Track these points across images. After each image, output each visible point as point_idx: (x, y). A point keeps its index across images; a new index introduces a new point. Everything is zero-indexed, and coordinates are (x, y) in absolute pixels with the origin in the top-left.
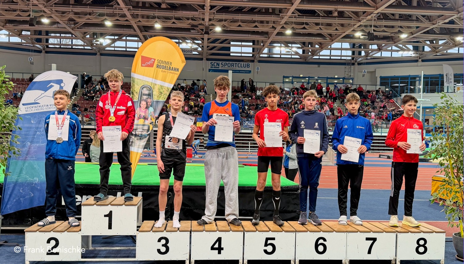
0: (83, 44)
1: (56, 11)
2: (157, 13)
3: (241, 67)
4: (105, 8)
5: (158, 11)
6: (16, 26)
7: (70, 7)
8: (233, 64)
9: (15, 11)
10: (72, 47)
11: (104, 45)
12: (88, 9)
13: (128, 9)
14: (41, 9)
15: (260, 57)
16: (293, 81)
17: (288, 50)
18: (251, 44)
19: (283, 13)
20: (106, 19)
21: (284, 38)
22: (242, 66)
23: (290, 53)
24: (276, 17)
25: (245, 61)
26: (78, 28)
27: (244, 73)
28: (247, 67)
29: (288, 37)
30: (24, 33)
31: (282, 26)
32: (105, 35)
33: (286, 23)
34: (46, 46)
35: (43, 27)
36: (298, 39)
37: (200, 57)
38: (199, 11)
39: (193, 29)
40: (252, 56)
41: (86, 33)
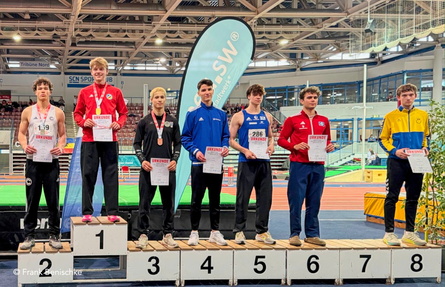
2: (19, 24)
5: (20, 22)
15: (124, 70)
19: (155, 21)
21: (152, 48)
24: (147, 25)
28: (110, 81)
29: (156, 47)
31: (155, 35)
36: (167, 49)
37: (58, 71)
38: (65, 21)
39: (54, 41)
40: (115, 69)
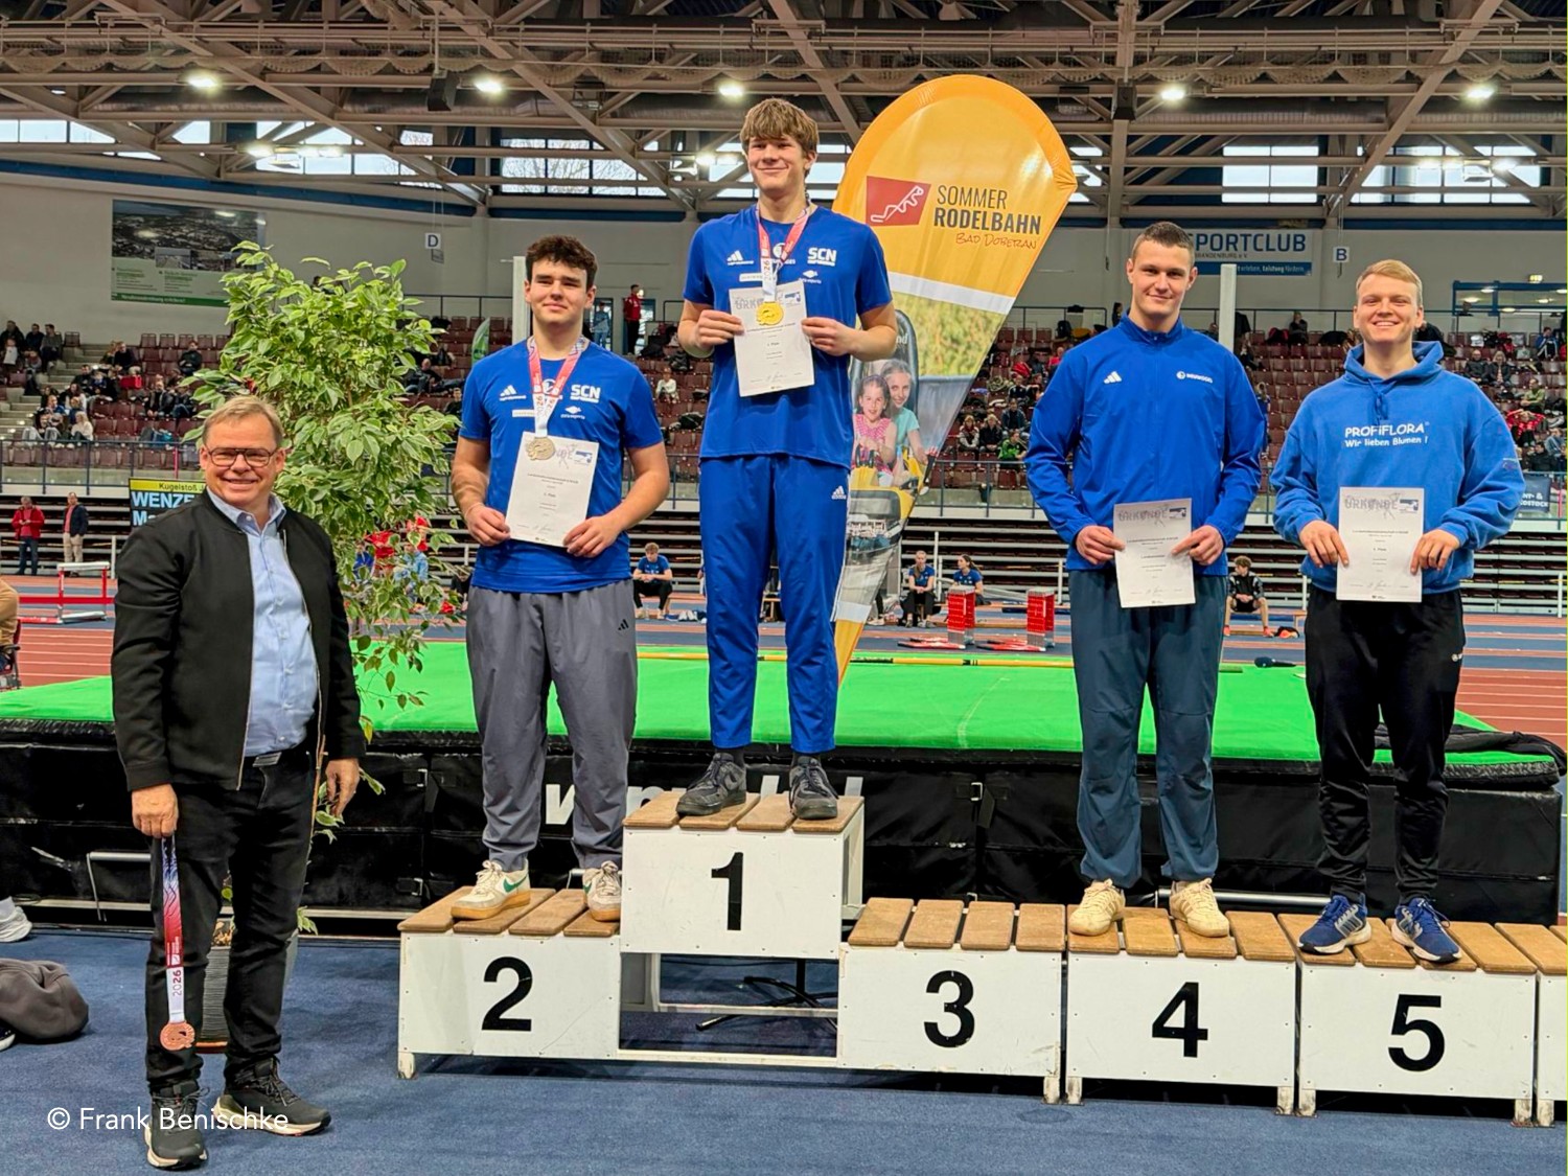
0: (633, 178)
1: (530, 48)
2: (924, 40)
3: (1268, 249)
4: (718, 32)
5: (926, 35)
6: (379, 112)
7: (584, 31)
8: (1232, 239)
9: (375, 51)
10: (591, 190)
11: (714, 177)
12: (653, 36)
13: (808, 31)
14: (472, 43)
15: (1352, 204)
16: (1499, 304)
17: (1477, 171)
18: (1313, 151)
19: (1455, 18)
20: (721, 76)
21: (1459, 122)
22: (1273, 244)
23: (1486, 184)
24: (1429, 33)
25: (1285, 223)
26: (614, 115)
27: (1279, 273)
28: (1295, 249)
29: (1475, 117)
30: (408, 138)
31: (1450, 70)
32: (716, 138)
33: (1466, 59)
34: (492, 187)
35: (480, 114)
36: (1520, 121)
38: (1097, 27)
40: (1319, 204)
41: (647, 132)
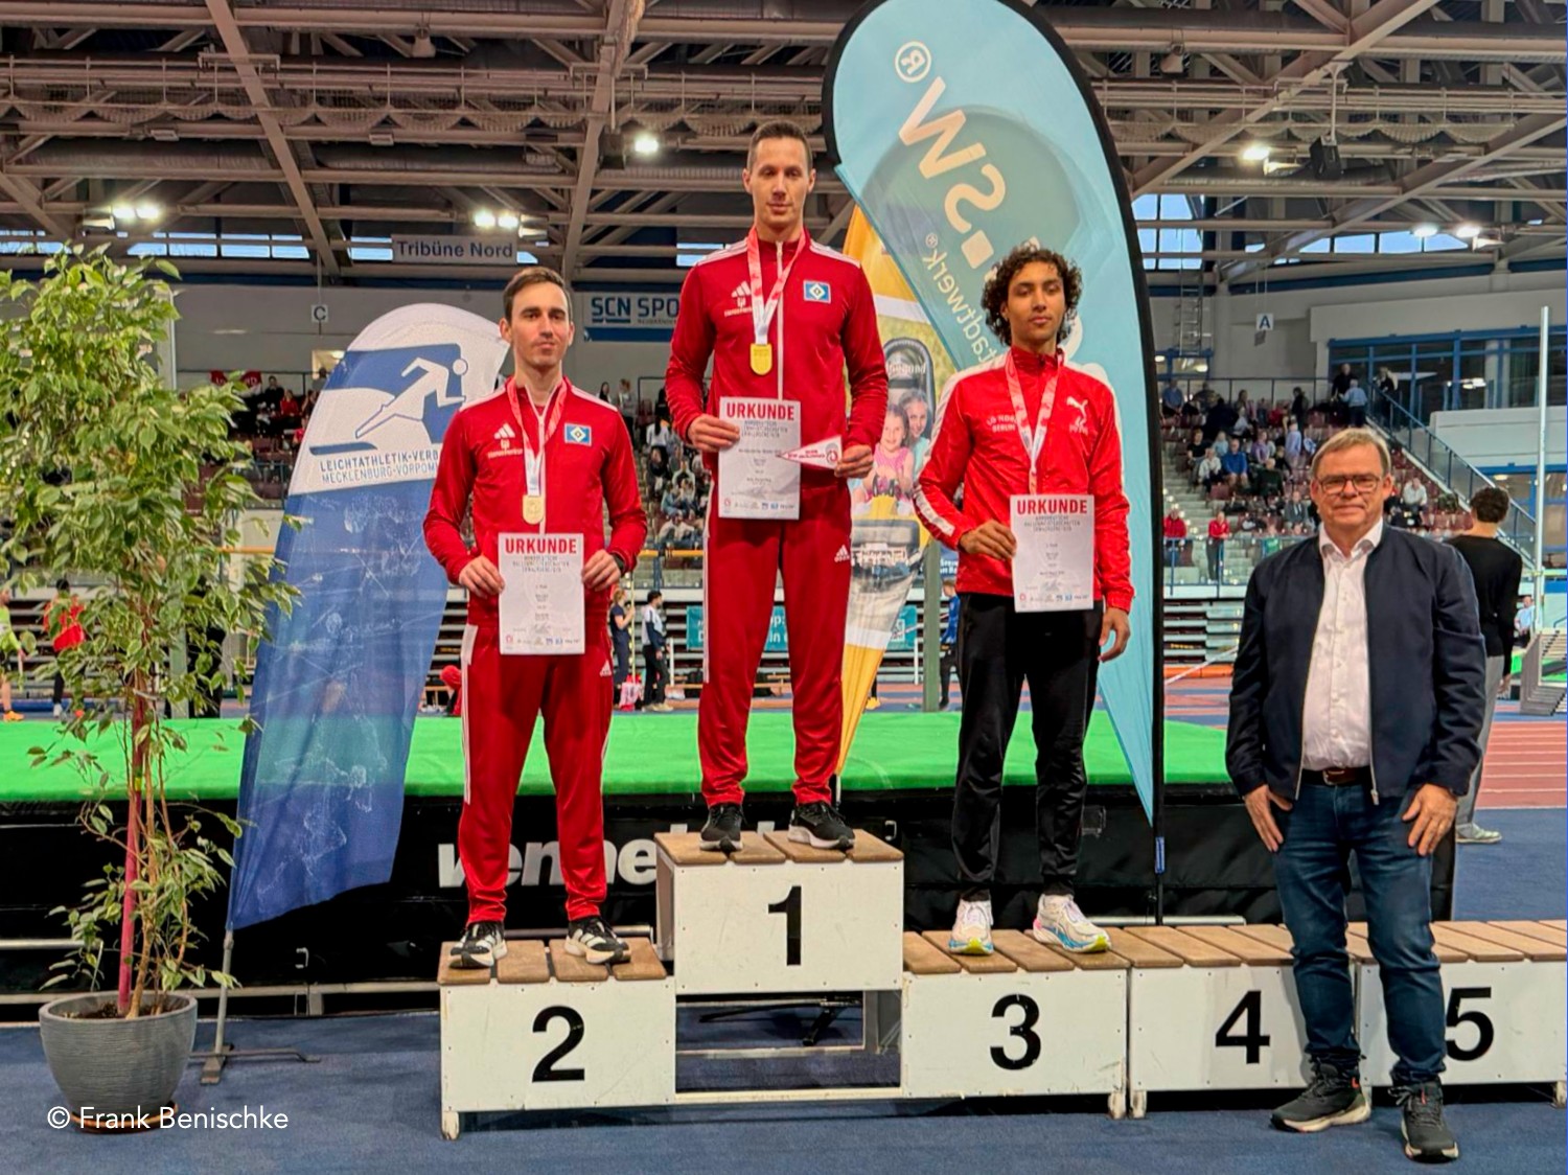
2: (390, 81)
5: (392, 73)
7: (8, 65)
12: (86, 71)
13: (260, 66)
26: (19, 162)
38: (575, 70)
39: (530, 150)
41: (54, 180)
